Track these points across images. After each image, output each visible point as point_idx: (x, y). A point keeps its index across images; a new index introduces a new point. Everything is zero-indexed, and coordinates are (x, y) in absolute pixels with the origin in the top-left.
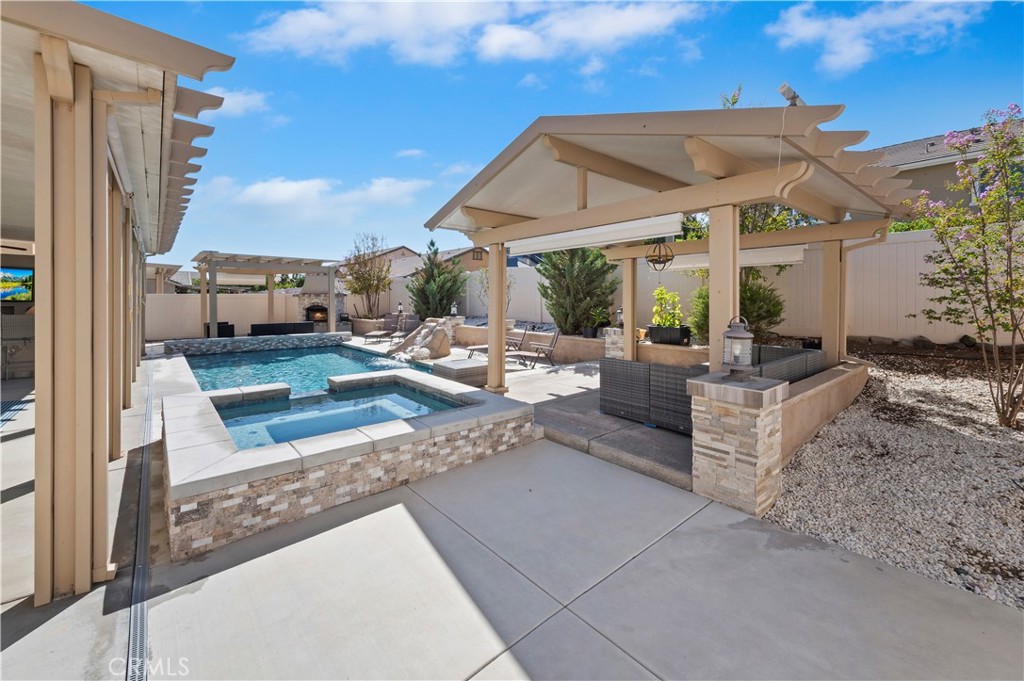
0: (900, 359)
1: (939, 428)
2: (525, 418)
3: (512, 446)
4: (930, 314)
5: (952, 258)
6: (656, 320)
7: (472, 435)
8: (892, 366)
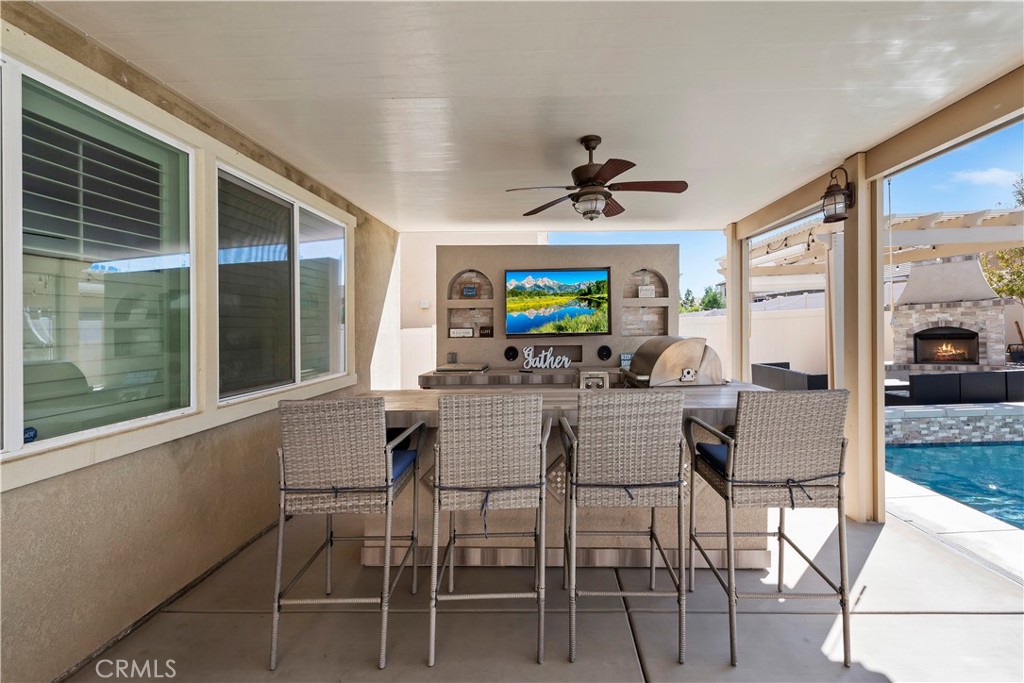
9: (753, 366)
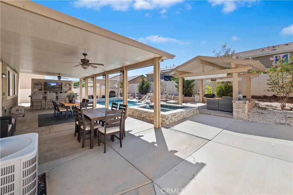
0: (261, 99)
1: (271, 110)
2: (197, 109)
3: (196, 114)
4: (268, 90)
5: (272, 80)
6: (206, 93)
7: (191, 112)
8: (260, 101)
9: (88, 96)
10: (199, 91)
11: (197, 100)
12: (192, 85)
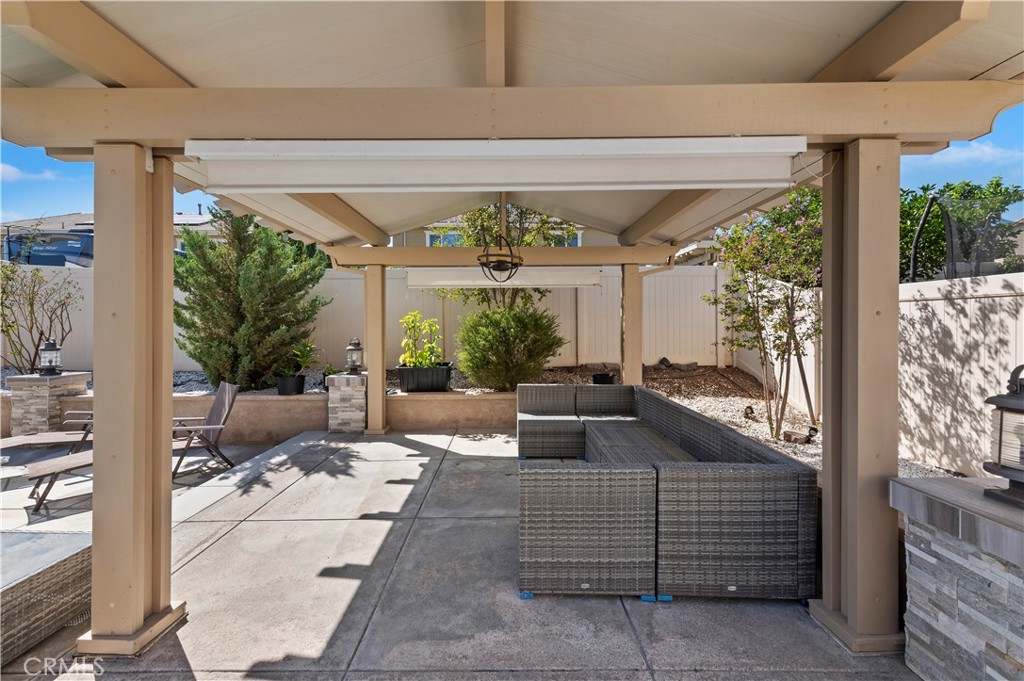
6: (401, 360)
10: (358, 346)
11: (343, 416)
12: (303, 304)
